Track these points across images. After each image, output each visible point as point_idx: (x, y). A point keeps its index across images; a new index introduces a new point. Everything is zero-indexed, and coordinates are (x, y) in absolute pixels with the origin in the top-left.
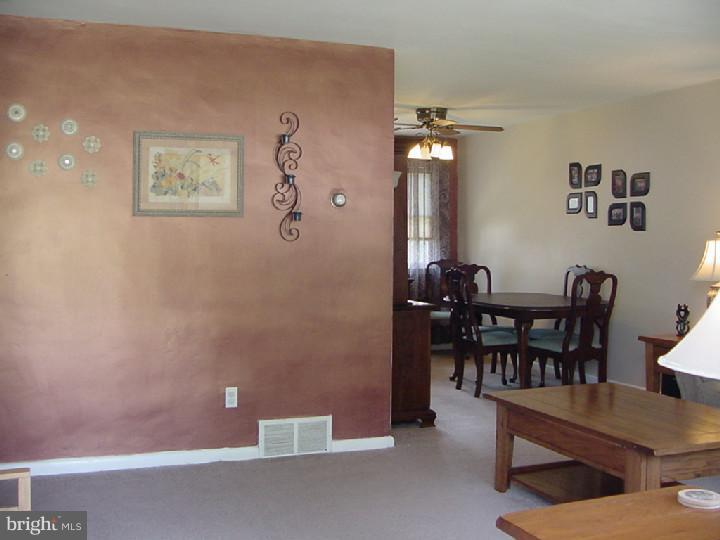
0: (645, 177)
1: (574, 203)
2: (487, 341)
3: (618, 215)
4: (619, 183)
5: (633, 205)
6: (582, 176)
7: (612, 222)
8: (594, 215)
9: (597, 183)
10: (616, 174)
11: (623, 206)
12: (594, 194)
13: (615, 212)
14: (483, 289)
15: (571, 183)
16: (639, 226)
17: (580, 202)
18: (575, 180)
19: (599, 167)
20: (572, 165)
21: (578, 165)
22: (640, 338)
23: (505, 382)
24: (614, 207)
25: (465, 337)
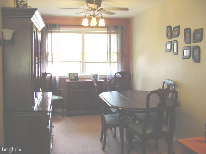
1: (168, 47)
6: (172, 32)
7: (184, 57)
8: (176, 53)
9: (178, 35)
10: (185, 30)
12: (177, 41)
15: (167, 36)
17: (171, 46)
18: (169, 35)
19: (179, 27)
20: (168, 27)
21: (170, 27)
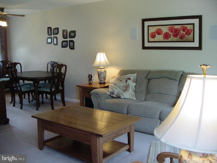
0: (74, 32)
1: (49, 40)
2: (23, 89)
3: (65, 45)
4: (65, 33)
5: (70, 41)
6: (52, 32)
7: (63, 47)
8: (57, 44)
9: (57, 34)
10: (63, 31)
11: (67, 41)
12: (56, 38)
13: (64, 43)
14: (19, 70)
15: (48, 34)
16: (72, 48)
17: (52, 40)
19: (58, 29)
20: (48, 28)
21: (51, 28)
22: (77, 86)
23: (29, 102)
24: (63, 42)
25: (15, 89)
